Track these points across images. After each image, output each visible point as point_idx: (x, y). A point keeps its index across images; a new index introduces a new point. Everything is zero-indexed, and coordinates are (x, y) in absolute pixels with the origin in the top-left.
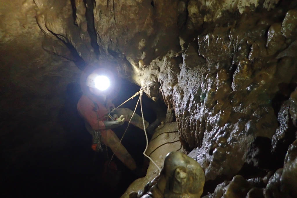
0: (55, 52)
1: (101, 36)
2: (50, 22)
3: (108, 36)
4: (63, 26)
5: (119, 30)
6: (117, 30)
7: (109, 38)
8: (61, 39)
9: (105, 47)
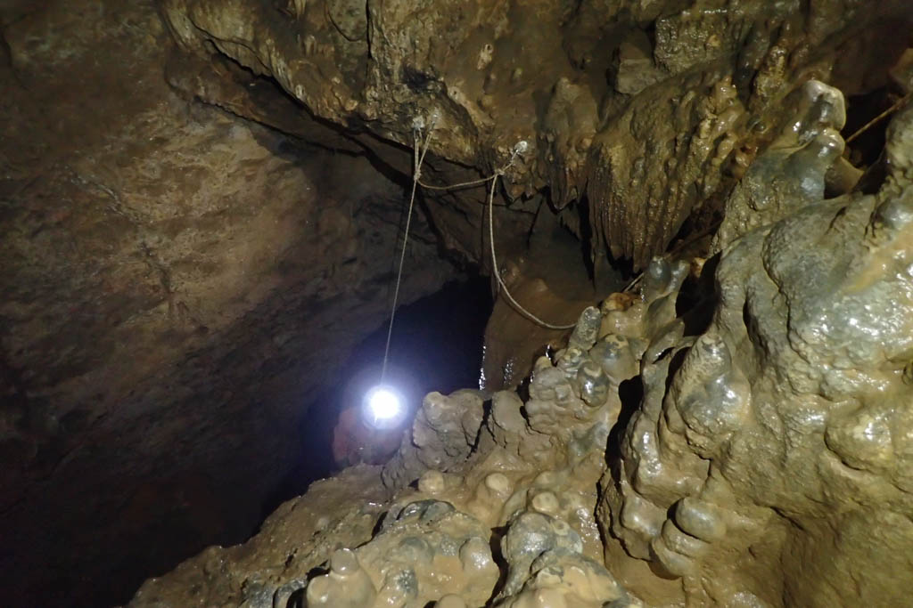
0: (202, 93)
1: (389, 35)
4: (245, 17)
5: (441, 17)
6: (436, 16)
7: (408, 38)
9: (393, 64)
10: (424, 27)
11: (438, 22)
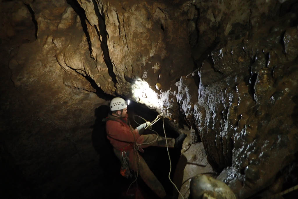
0: (75, 86)
1: (117, 65)
2: (69, 59)
3: (123, 64)
4: (80, 61)
5: (133, 57)
6: (131, 57)
7: (124, 66)
8: (80, 73)
9: (121, 75)
10: (128, 61)
11: (132, 59)
